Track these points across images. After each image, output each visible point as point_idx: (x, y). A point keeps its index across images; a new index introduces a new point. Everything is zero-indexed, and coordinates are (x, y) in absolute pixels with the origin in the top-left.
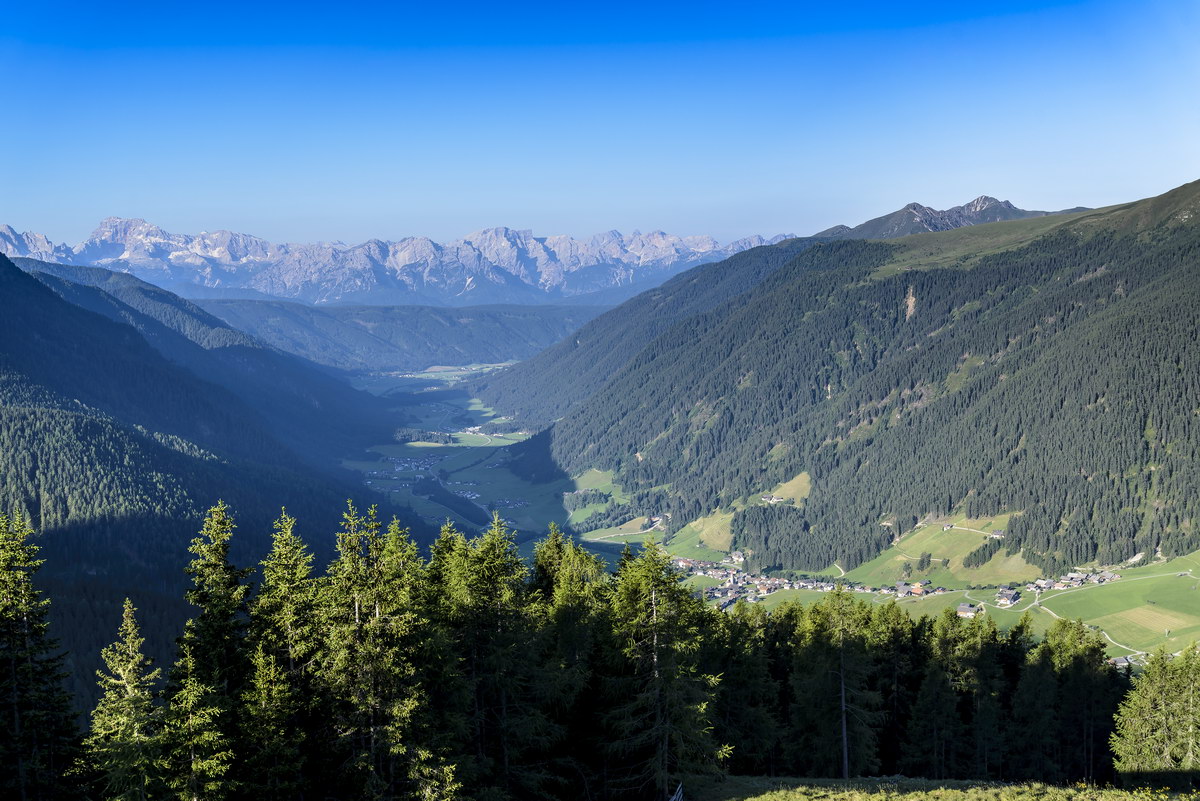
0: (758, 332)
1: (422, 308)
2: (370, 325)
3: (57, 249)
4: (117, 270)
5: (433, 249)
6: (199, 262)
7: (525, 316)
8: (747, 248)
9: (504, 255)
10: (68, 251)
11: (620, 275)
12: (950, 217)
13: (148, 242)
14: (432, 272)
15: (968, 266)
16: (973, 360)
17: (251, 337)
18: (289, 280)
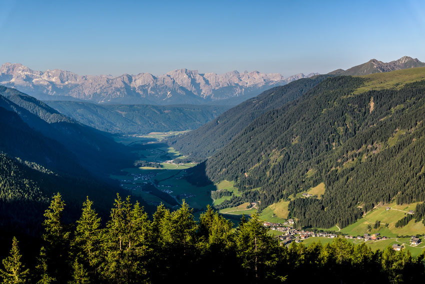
0: (302, 118)
1: (147, 106)
2: (123, 113)
4: (9, 86)
5: (153, 79)
6: (46, 83)
7: (194, 109)
8: (297, 79)
9: (185, 82)
11: (238, 91)
12: (390, 66)
13: (23, 74)
14: (152, 89)
15: (398, 88)
16: (401, 132)
17: (70, 118)
18: (87, 92)
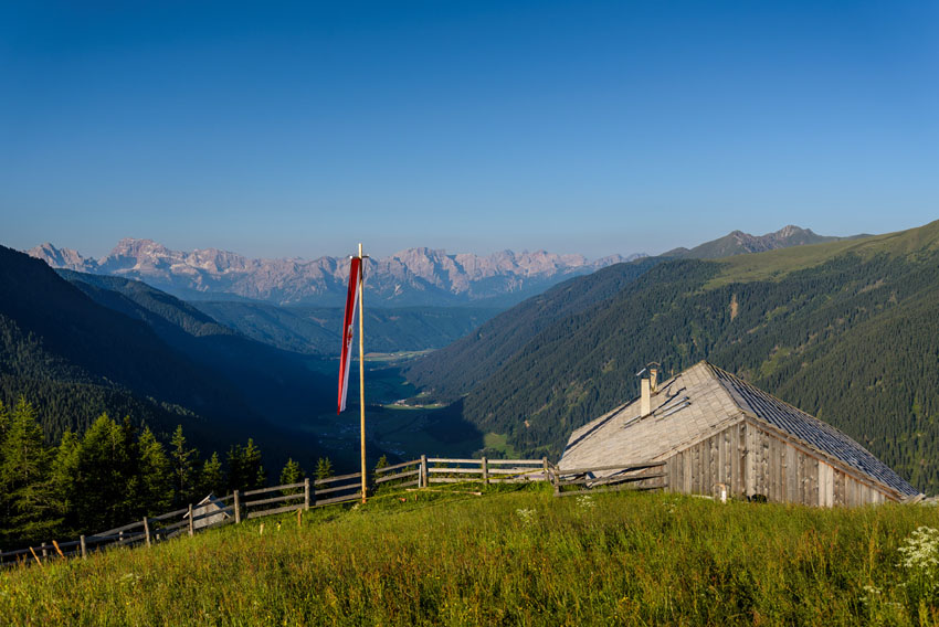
0: (618, 329)
2: (322, 322)
3: (86, 262)
4: (131, 278)
5: (370, 263)
6: (193, 272)
7: (440, 315)
8: (610, 264)
9: (424, 269)
10: (95, 263)
11: (512, 285)
12: (764, 242)
13: (154, 257)
14: (369, 281)
15: (777, 280)
16: (781, 351)
17: (233, 329)
18: (260, 286)
